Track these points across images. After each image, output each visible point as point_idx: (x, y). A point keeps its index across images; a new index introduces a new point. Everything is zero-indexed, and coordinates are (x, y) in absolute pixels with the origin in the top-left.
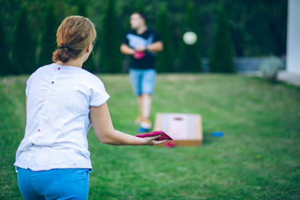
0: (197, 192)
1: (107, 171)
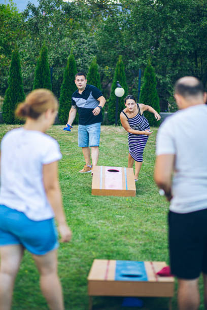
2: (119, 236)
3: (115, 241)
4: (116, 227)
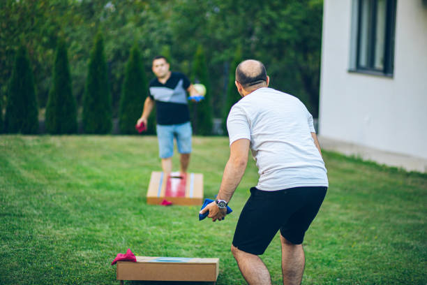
0: (191, 241)
1: (94, 224)
2: (172, 240)
3: (165, 244)
4: (170, 233)
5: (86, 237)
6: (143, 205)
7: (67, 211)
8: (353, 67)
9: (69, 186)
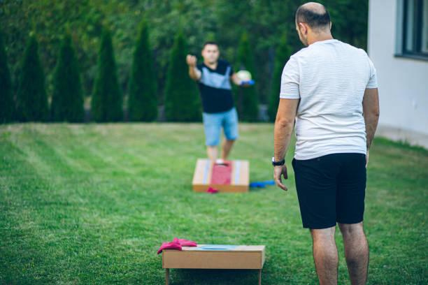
0: (237, 228)
1: (140, 212)
2: (218, 227)
3: (211, 232)
4: (216, 220)
5: (132, 225)
6: (189, 193)
7: (113, 199)
8: (400, 52)
9: (115, 174)
